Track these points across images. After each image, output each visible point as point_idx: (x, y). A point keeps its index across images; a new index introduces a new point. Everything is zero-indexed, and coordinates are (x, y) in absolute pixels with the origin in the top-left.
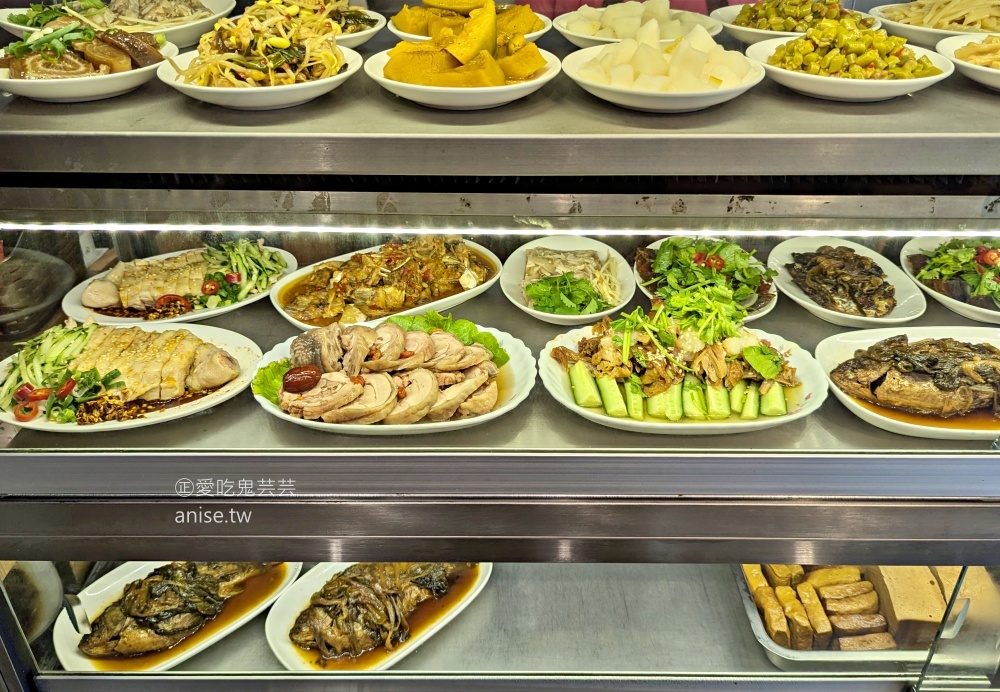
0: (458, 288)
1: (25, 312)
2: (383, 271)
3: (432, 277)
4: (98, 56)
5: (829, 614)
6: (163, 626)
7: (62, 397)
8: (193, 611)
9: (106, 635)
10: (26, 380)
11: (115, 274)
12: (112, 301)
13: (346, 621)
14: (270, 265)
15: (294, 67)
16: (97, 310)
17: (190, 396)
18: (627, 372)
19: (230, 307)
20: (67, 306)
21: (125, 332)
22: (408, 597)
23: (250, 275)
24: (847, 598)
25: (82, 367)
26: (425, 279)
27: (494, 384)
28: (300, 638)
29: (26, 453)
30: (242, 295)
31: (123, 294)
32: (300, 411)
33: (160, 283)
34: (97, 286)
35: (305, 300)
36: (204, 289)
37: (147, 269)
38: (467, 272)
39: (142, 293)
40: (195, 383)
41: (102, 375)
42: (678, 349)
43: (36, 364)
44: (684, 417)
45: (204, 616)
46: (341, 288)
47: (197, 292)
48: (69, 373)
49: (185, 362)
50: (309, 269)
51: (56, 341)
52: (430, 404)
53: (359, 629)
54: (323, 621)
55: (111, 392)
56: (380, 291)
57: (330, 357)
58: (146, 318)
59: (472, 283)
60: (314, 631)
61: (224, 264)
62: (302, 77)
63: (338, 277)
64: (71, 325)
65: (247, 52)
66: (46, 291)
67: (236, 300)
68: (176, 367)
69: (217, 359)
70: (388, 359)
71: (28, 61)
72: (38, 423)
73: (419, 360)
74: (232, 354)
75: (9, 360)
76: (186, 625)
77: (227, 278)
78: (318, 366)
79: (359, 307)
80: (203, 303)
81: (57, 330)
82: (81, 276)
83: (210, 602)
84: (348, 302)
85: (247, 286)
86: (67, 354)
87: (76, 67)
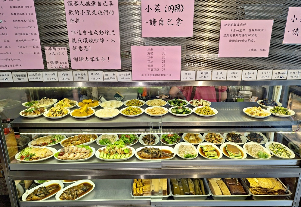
0: (89, 141)
1: (22, 146)
2: (78, 139)
3: (86, 139)
4: (36, 112)
5: (143, 191)
6: (39, 196)
7: (27, 157)
8: (45, 194)
9: (30, 197)
10: (22, 155)
11: (37, 140)
12: (36, 144)
13: (68, 194)
14: (61, 138)
15: (60, 114)
16: (33, 145)
17: (45, 157)
18: (108, 153)
19: (54, 144)
20: (29, 145)
21: (37, 148)
22: (79, 192)
23: (58, 139)
24: (147, 189)
25: (30, 153)
26: (85, 140)
27: (88, 155)
28: (61, 198)
29: (22, 164)
30: (56, 142)
31: (38, 143)
32: (60, 158)
33: (44, 141)
34: (34, 141)
35: (65, 143)
36: (50, 142)
37: (42, 139)
38: (91, 138)
39: (41, 142)
40: (46, 155)
41: (33, 154)
42: (115, 149)
43: (24, 153)
44: (113, 158)
45: (46, 195)
46: (71, 141)
47: (49, 142)
48: (28, 154)
49: (45, 152)
50: (67, 138)
51: (27, 149)
52: (78, 157)
53: (70, 196)
54: (65, 195)
55: (34, 156)
56: (76, 142)
57: (66, 151)
58: (41, 146)
59: (92, 140)
60: (63, 196)
61: (54, 138)
62: (62, 114)
63: (71, 140)
64: (29, 147)
65: (55, 112)
66: (26, 143)
67: (55, 143)
68: (44, 153)
69: (50, 152)
70: (74, 151)
71: (27, 113)
72: (24, 161)
73: (79, 151)
74: (52, 151)
75: (20, 152)
76: (43, 196)
77: (54, 140)
78: (64, 153)
79: (73, 144)
80: (50, 144)
81: (27, 148)
82: (32, 140)
83: (47, 193)
84: (72, 143)
85: (57, 141)
86: (28, 151)
87: (33, 114)
